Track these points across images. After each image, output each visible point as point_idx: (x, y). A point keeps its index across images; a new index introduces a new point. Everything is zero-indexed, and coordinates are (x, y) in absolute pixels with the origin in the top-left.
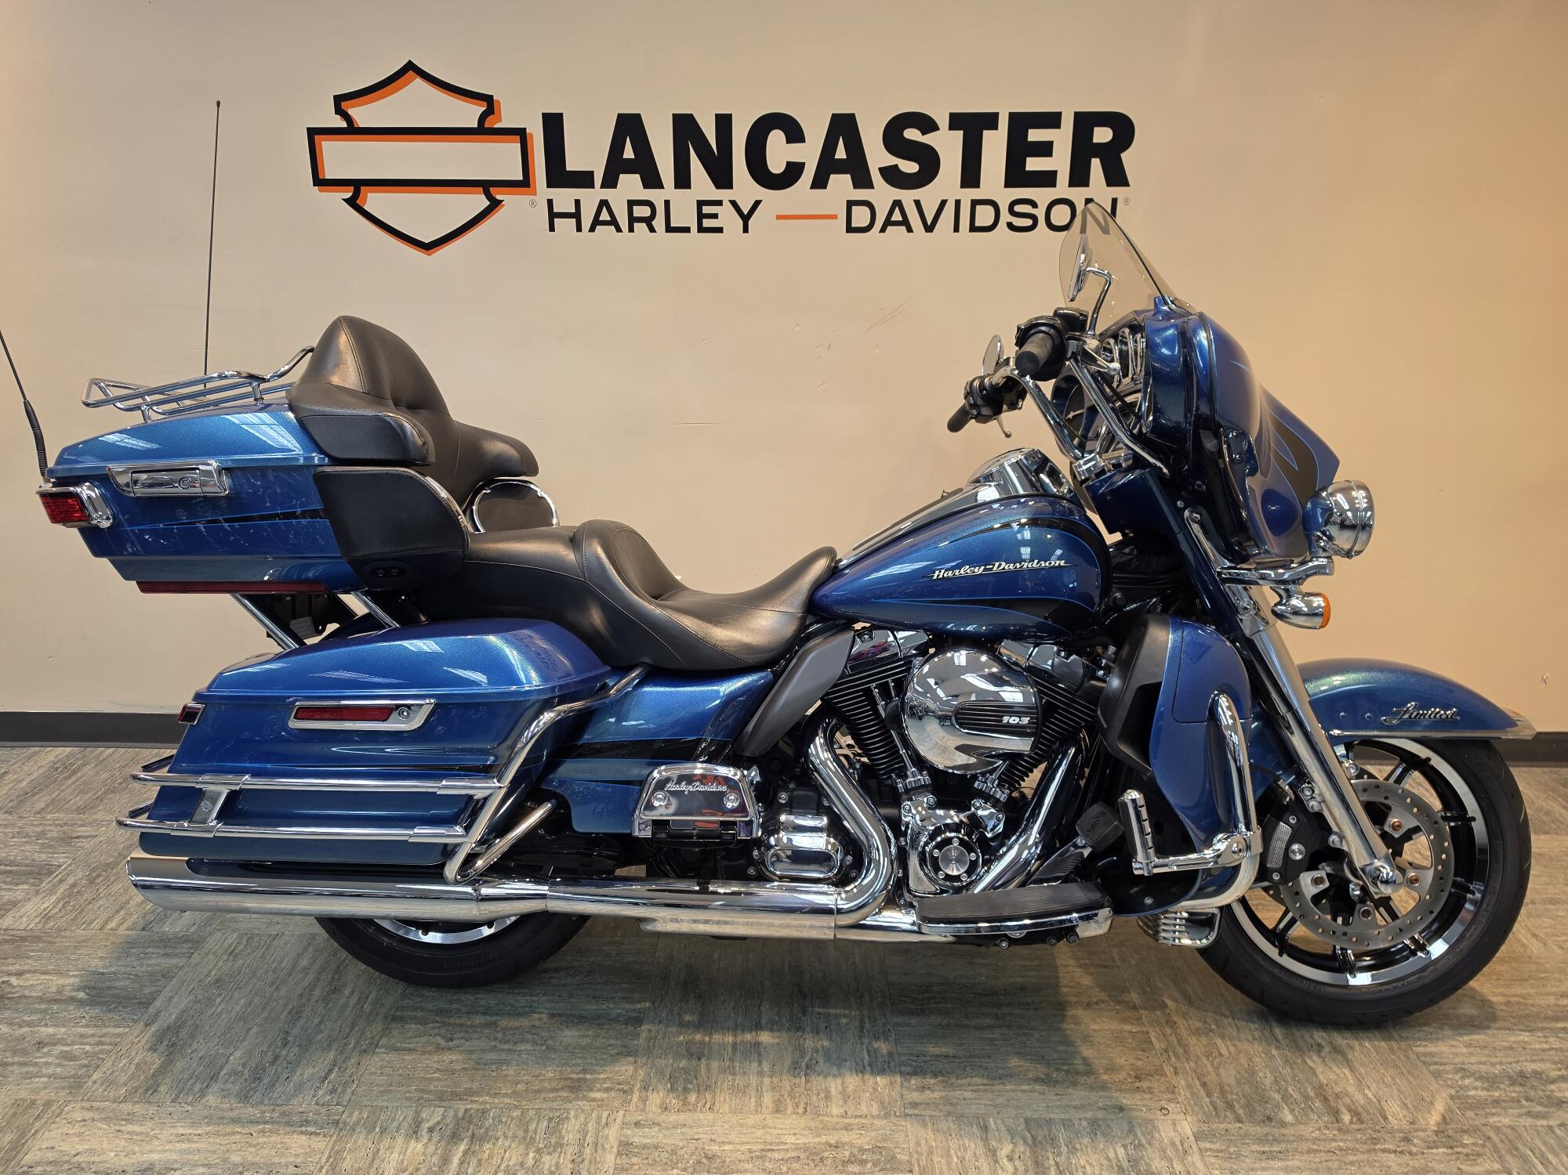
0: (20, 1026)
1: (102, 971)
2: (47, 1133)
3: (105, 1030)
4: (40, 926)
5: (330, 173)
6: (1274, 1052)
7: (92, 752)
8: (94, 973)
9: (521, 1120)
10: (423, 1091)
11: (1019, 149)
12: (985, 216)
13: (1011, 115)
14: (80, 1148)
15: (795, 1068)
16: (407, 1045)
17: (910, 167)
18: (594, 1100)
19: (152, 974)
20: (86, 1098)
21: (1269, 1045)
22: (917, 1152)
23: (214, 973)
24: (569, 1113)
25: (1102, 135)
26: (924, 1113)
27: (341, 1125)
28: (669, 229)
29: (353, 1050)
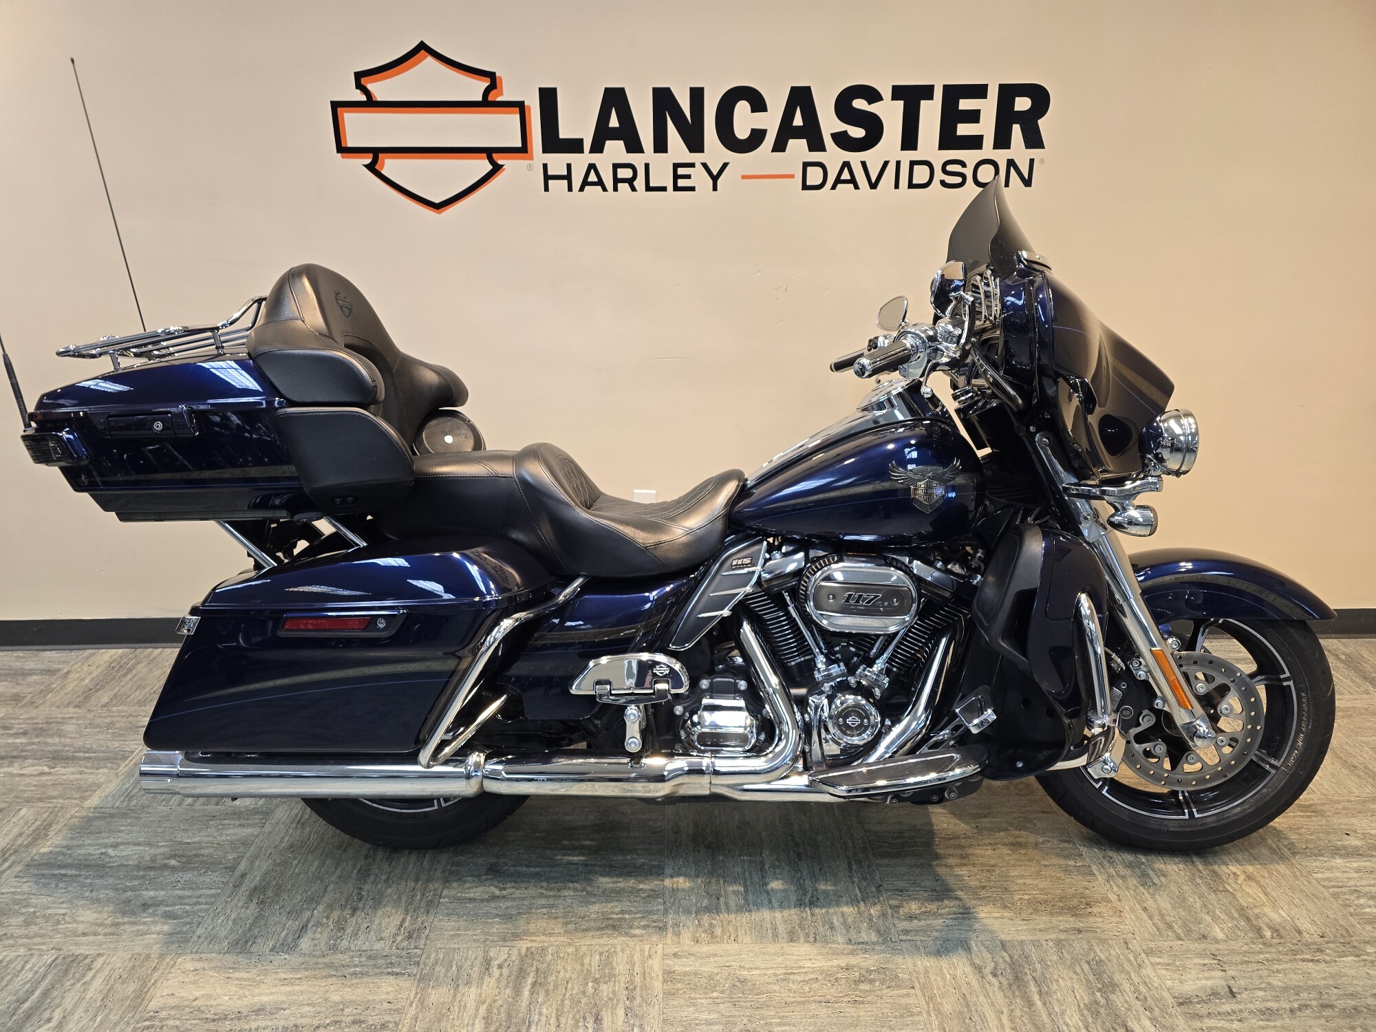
0: (124, 891)
1: (187, 841)
2: (165, 981)
3: (200, 892)
4: (125, 804)
5: (350, 143)
6: (1198, 881)
7: (142, 653)
8: (180, 843)
9: (576, 955)
10: (488, 934)
11: (951, 117)
12: (921, 174)
13: (946, 87)
14: (197, 994)
15: (800, 904)
16: (467, 895)
17: (857, 132)
18: (635, 936)
19: (232, 843)
20: (194, 951)
21: (1193, 874)
22: (915, 971)
23: (286, 839)
24: (615, 948)
25: (1022, 104)
26: (915, 938)
27: (422, 966)
28: (648, 188)
29: (421, 899)
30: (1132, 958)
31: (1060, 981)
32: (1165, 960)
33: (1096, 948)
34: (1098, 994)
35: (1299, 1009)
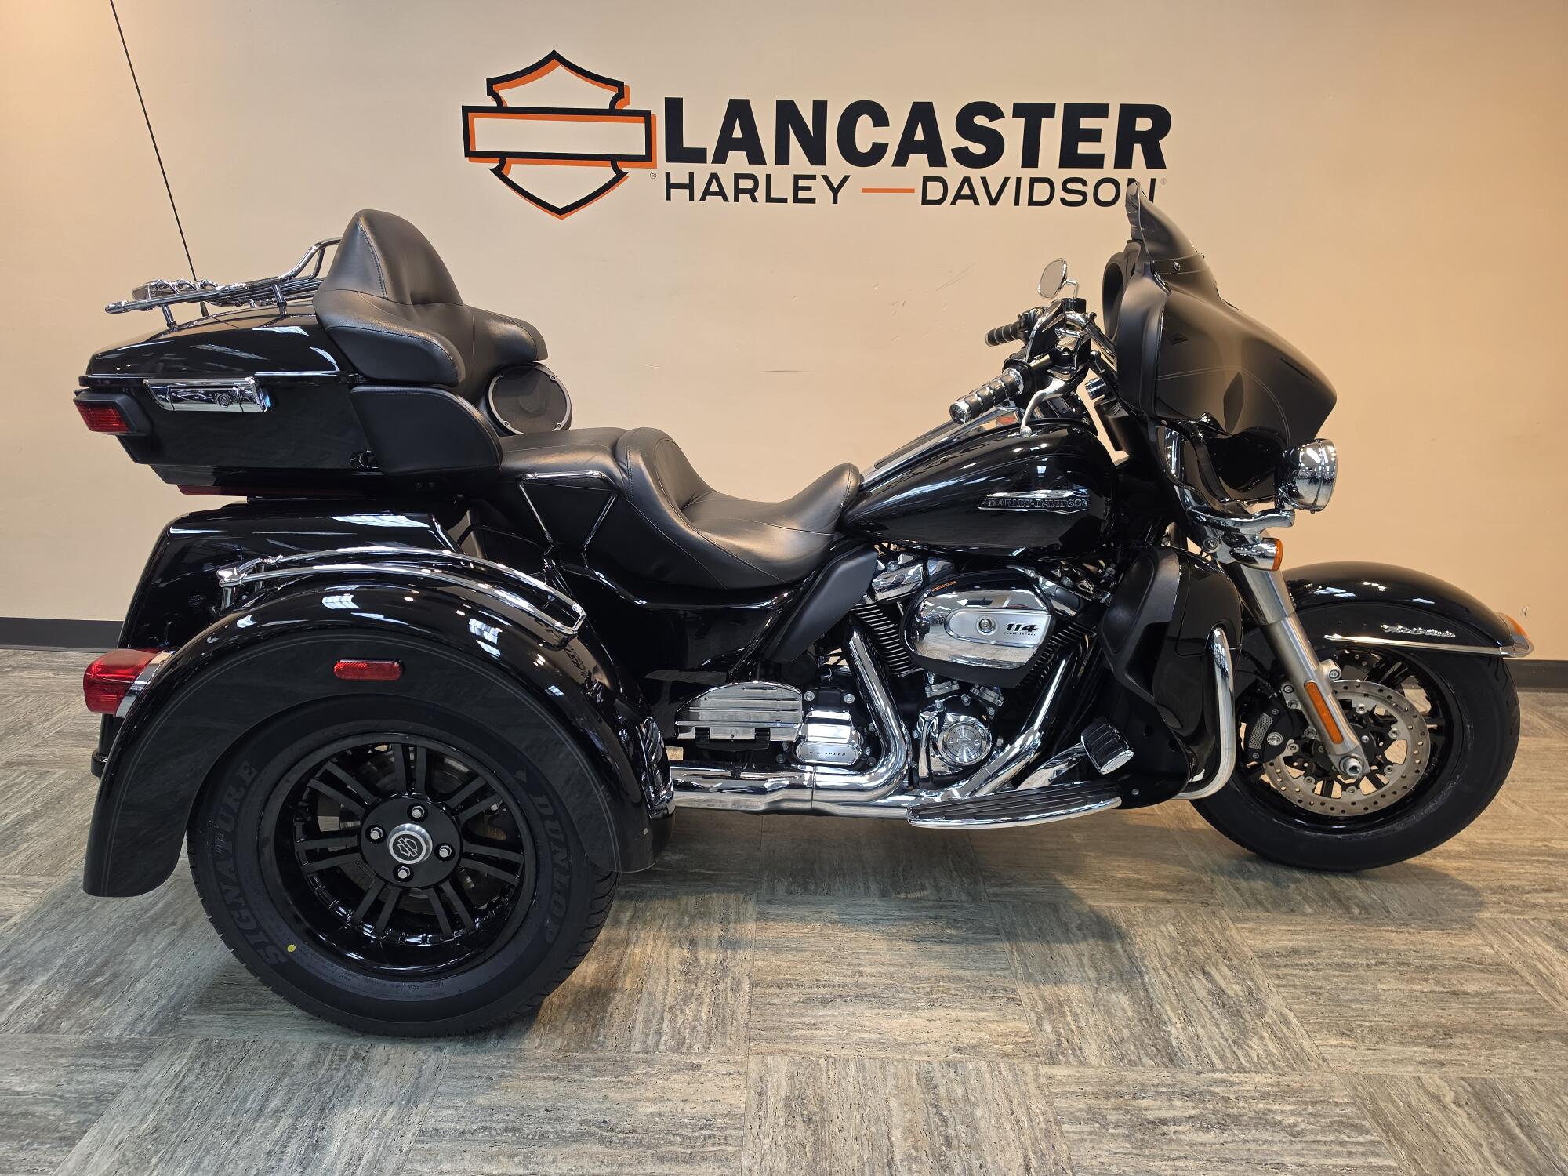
5: (479, 146)
11: (1072, 135)
12: (1041, 192)
13: (1066, 106)
17: (978, 149)
25: (1143, 124)
26: (1004, 900)
28: (769, 199)
30: (1217, 922)
31: (1144, 936)
32: (1250, 925)
33: (1184, 915)
34: (1180, 947)
35: (1376, 965)
